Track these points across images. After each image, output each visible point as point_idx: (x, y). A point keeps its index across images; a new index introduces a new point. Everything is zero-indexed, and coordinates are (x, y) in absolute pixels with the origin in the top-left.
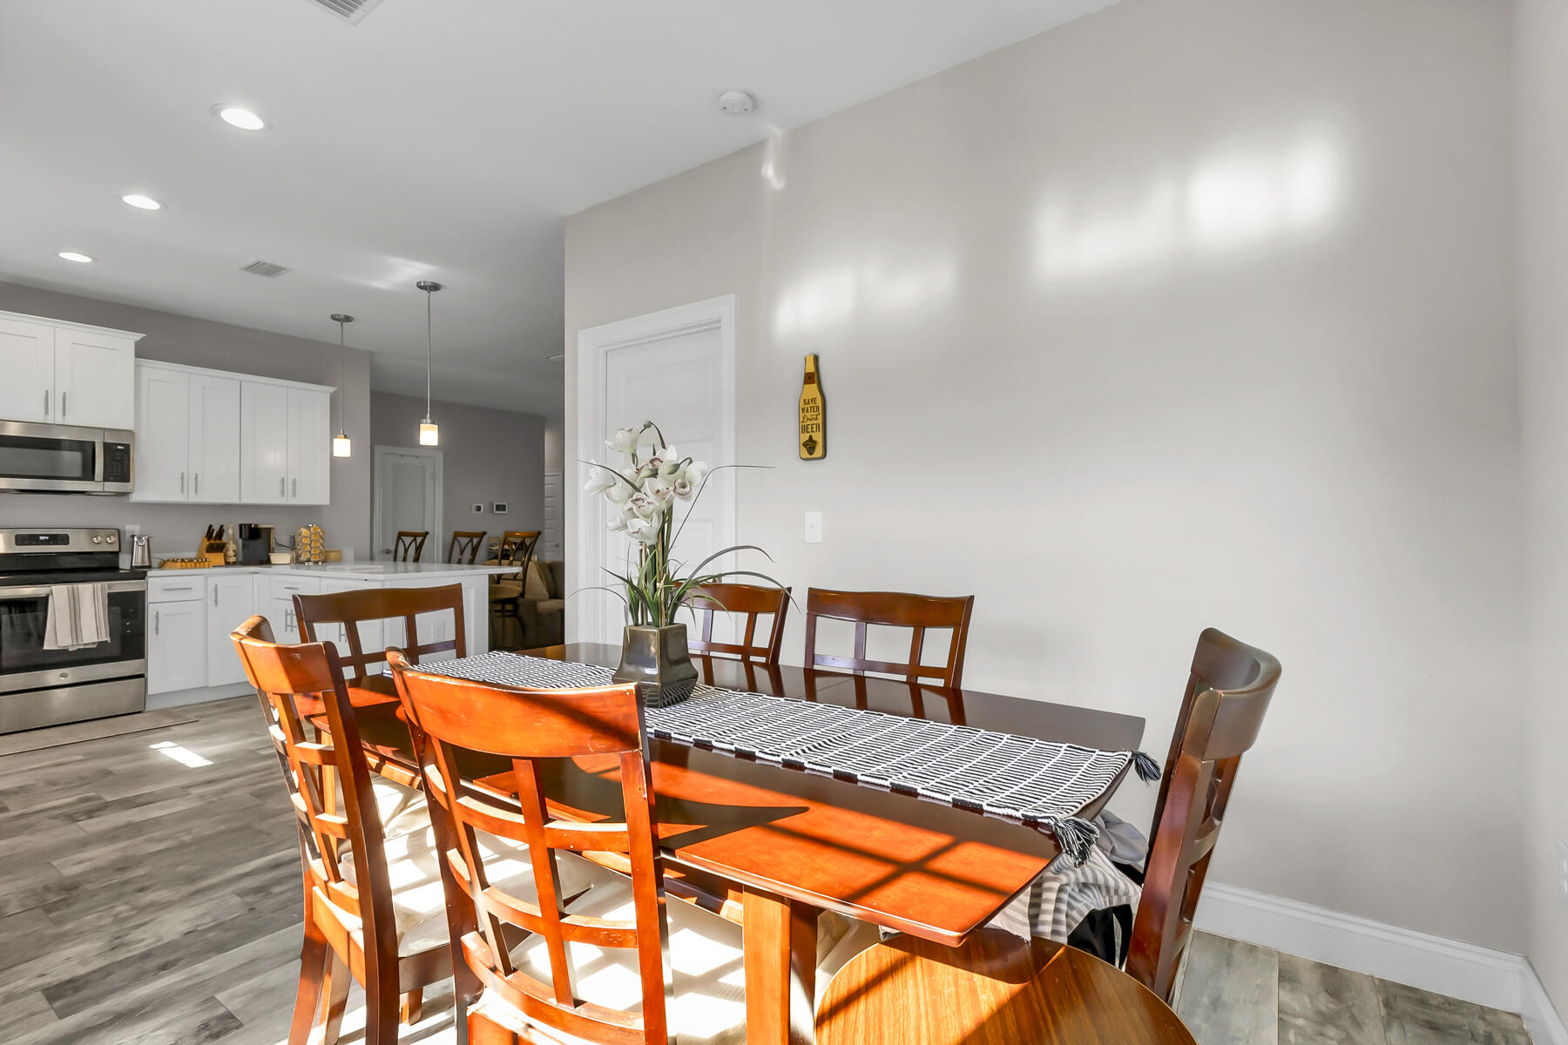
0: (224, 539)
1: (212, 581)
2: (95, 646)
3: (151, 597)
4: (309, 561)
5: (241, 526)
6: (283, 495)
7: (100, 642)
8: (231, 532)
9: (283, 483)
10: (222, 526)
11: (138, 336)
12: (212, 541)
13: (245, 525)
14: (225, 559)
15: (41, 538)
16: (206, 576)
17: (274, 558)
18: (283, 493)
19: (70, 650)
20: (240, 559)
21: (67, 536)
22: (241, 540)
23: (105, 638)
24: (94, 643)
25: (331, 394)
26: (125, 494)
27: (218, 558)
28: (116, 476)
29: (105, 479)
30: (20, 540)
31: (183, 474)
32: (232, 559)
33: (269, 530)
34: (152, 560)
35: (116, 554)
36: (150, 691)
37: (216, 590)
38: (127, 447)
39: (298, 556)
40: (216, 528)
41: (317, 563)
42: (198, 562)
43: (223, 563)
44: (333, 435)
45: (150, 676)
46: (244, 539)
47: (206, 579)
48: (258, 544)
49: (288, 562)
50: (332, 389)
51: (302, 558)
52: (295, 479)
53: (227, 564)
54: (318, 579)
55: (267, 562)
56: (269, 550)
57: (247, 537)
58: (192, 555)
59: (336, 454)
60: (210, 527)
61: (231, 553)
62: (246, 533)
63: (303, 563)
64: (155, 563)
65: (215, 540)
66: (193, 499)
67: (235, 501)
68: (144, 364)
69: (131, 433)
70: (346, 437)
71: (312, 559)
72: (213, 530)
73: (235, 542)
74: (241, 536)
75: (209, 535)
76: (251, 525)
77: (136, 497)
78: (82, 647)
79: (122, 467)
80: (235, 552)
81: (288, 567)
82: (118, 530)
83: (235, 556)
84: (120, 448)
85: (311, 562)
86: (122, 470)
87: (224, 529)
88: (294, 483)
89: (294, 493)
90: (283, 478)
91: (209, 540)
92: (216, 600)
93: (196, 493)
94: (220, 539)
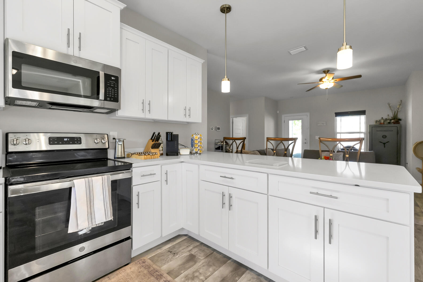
0: (160, 141)
4: (196, 153)
5: (167, 133)
6: (185, 117)
9: (185, 110)
11: (122, 6)
13: (169, 132)
15: (65, 139)
16: (161, 165)
17: (182, 151)
18: (185, 115)
20: (165, 152)
21: (80, 138)
23: (111, 218)
25: (202, 64)
28: (111, 98)
29: (105, 99)
30: (52, 141)
31: (144, 100)
34: (125, 153)
37: (167, 174)
38: (117, 78)
39: (193, 150)
40: (157, 134)
41: (200, 154)
42: (152, 155)
43: (160, 154)
45: (134, 236)
46: (167, 141)
47: (161, 167)
50: (203, 61)
52: (190, 108)
57: (170, 140)
58: (141, 150)
60: (154, 133)
62: (169, 138)
63: (194, 154)
65: (155, 141)
66: (148, 116)
68: (125, 28)
69: (119, 70)
70: (228, 79)
72: (155, 135)
73: (164, 143)
75: (153, 138)
78: (95, 226)
79: (114, 91)
80: (162, 148)
81: (188, 156)
82: (107, 134)
83: (162, 150)
84: (113, 78)
85: (198, 153)
86: (114, 94)
87: (160, 135)
88: (189, 110)
89: (190, 115)
90: (186, 107)
91: (153, 141)
92: (167, 181)
93: (150, 113)
94: (158, 141)
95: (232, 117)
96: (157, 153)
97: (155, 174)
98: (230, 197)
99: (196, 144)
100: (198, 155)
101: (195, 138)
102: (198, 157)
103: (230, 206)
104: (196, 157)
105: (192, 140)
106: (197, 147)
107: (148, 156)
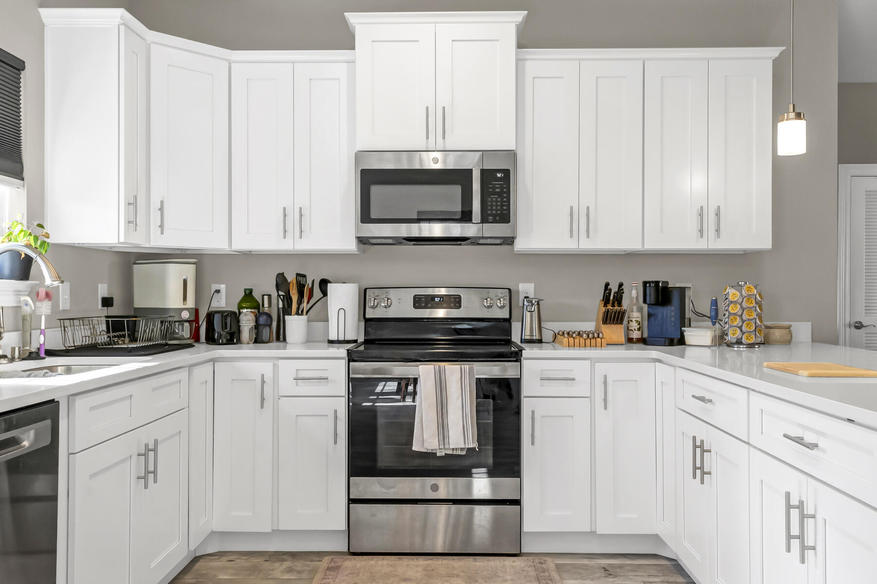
0: (625, 304)
1: (601, 368)
2: (464, 453)
3: (527, 389)
4: (739, 342)
5: (645, 283)
6: (702, 237)
7: (468, 448)
8: (633, 296)
9: (701, 215)
10: (621, 285)
11: (519, 16)
12: (610, 307)
13: (650, 282)
14: (627, 334)
15: (436, 299)
16: (593, 361)
17: (692, 335)
18: (701, 231)
19: (438, 454)
20: (645, 335)
21: (460, 297)
22: (645, 307)
23: (473, 444)
24: (462, 449)
25: (773, 60)
26: (509, 241)
27: (615, 332)
28: (494, 216)
29: (484, 220)
30: (420, 302)
31: (571, 208)
32: (636, 335)
33: (682, 291)
34: (543, 330)
35: (508, 321)
36: (527, 527)
37: (605, 383)
38: (506, 172)
39: (724, 334)
40: (614, 288)
41: (751, 346)
42: (591, 339)
43: (623, 339)
44: (778, 115)
45: (525, 502)
46: (649, 305)
47: (593, 367)
48: (669, 312)
49: (708, 342)
50: (774, 52)
51: (729, 338)
52: (719, 207)
53: (630, 340)
54: (745, 391)
55: (682, 341)
56: (683, 321)
57: (653, 301)
58: (589, 326)
59: (781, 152)
60: (607, 285)
61: (634, 325)
62: (651, 298)
63: (730, 345)
64: (547, 336)
65: (613, 306)
66: (586, 245)
67: (635, 245)
68: (528, 57)
69: (512, 155)
71: (744, 340)
72: (610, 290)
73: (640, 310)
74: (645, 301)
75: (606, 300)
76: (657, 283)
77: (520, 245)
78: (450, 452)
79: (502, 201)
80: (639, 324)
81: (708, 351)
82: (510, 290)
83: (639, 329)
84: (499, 175)
85: (743, 344)
86: (502, 206)
87: (623, 290)
88: (718, 214)
89: (718, 231)
90: (702, 207)
91: (605, 305)
92: (605, 400)
93: (588, 236)
94: (620, 304)
96: (602, 336)
97: (574, 379)
98: (703, 451)
99: (735, 314)
100: (745, 349)
101: (730, 298)
102: (744, 354)
103: (704, 473)
104: (739, 353)
105: (715, 303)
106: (735, 324)
107: (577, 341)
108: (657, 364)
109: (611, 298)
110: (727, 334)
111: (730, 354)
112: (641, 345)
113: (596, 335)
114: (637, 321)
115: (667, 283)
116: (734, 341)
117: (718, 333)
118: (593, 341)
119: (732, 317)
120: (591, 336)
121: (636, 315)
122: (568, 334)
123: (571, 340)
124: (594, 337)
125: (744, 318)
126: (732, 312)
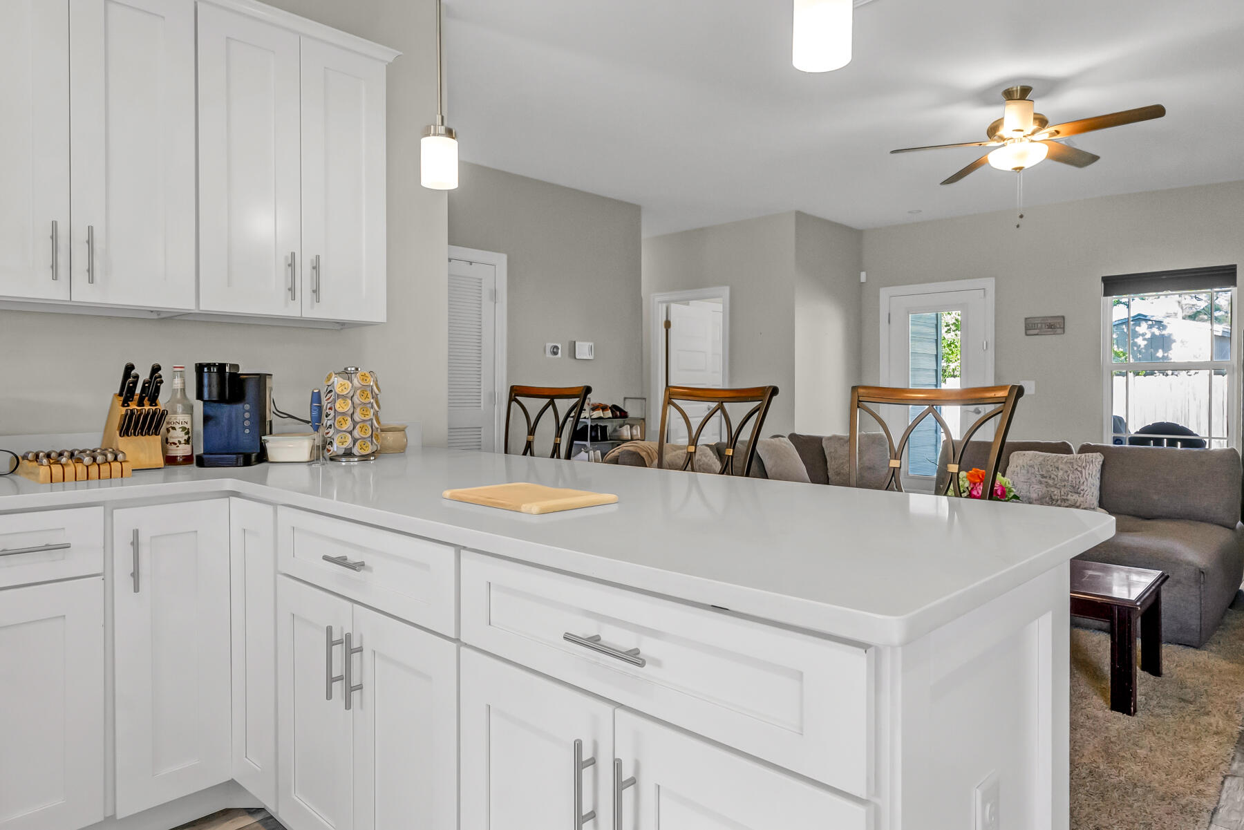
0: (163, 400)
1: (125, 519)
4: (348, 454)
5: (200, 368)
6: (294, 298)
8: (176, 387)
9: (292, 265)
10: (156, 369)
12: (133, 406)
13: (209, 366)
14: (164, 450)
16: (114, 504)
17: (277, 447)
18: (292, 290)
20: (200, 450)
22: (199, 406)
25: (388, 67)
27: (145, 449)
31: (54, 224)
32: (181, 451)
33: (261, 379)
37: (135, 544)
39: (327, 443)
40: (143, 374)
41: (365, 458)
42: (101, 464)
43: (160, 461)
46: (205, 402)
47: (109, 515)
48: (241, 413)
49: (305, 456)
50: (389, 55)
51: (337, 448)
52: (318, 257)
53: (170, 461)
55: (262, 457)
56: (264, 425)
57: (215, 397)
60: (130, 368)
61: (177, 435)
62: (211, 390)
63: (335, 458)
65: (141, 403)
66: (85, 294)
67: (185, 303)
70: (450, 133)
71: (356, 451)
72: (137, 377)
73: (190, 410)
74: (200, 396)
75: (127, 392)
76: (222, 367)
80: (187, 433)
81: (305, 468)
83: (187, 442)
85: (354, 456)
87: (160, 377)
88: (316, 268)
89: (316, 291)
90: (293, 255)
91: (125, 403)
92: (135, 575)
93: (91, 281)
94: (153, 401)
95: (662, 302)
96: (120, 457)
97: (67, 546)
98: (350, 652)
99: (344, 414)
100: (356, 463)
101: (338, 389)
102: (356, 471)
103: (349, 689)
104: (349, 469)
105: (316, 398)
106: (345, 427)
107: (70, 470)
108: (233, 499)
109: (138, 391)
110: (331, 443)
111: (336, 471)
112: (194, 468)
113: (110, 457)
114: (184, 429)
115: (237, 366)
116: (341, 452)
117: (319, 442)
118: (105, 468)
119: (339, 418)
120: (100, 459)
121: (179, 418)
122: (48, 456)
123: (57, 469)
124: (106, 461)
125: (357, 417)
126: (340, 410)
